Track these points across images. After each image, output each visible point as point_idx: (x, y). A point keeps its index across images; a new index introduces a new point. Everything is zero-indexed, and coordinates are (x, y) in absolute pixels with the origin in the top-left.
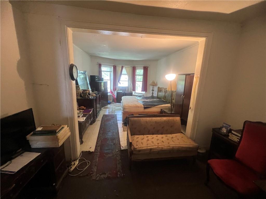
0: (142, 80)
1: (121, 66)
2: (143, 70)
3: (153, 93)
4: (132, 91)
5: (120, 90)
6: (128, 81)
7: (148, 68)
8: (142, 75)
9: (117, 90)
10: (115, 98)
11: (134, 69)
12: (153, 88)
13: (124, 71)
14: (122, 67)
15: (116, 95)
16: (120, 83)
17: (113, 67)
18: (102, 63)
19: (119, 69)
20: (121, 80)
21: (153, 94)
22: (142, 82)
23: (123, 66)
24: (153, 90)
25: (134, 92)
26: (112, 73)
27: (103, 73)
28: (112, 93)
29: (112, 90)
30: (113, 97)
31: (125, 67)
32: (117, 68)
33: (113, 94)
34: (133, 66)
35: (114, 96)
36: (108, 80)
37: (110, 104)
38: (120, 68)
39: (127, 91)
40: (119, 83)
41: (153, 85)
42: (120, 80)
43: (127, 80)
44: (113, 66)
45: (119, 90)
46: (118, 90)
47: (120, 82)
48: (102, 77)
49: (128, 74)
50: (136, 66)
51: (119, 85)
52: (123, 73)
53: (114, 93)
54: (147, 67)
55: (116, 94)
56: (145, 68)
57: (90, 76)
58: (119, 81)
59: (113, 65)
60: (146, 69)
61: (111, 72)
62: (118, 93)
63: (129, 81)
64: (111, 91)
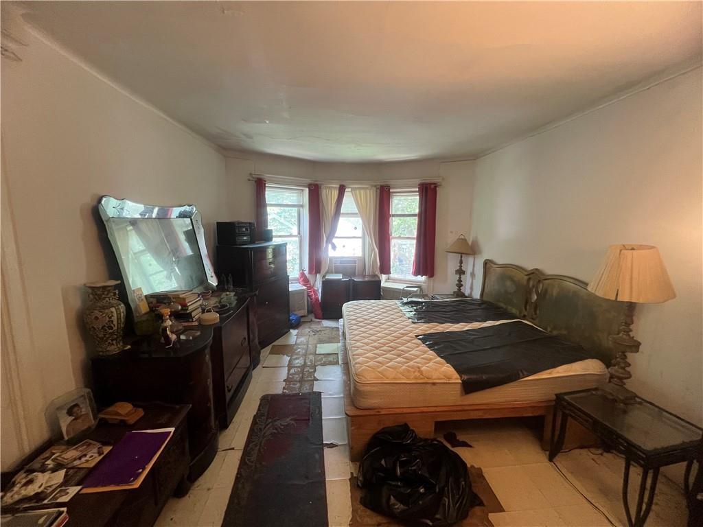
0: (415, 234)
1: (338, 186)
2: (418, 197)
3: (460, 281)
4: (378, 273)
5: (336, 273)
6: (363, 238)
7: (437, 189)
8: (414, 215)
9: (323, 271)
10: (317, 299)
11: (384, 196)
12: (461, 262)
13: (349, 203)
14: (342, 190)
15: (320, 291)
16: (334, 247)
17: (307, 189)
18: (266, 176)
19: (329, 195)
20: (336, 235)
21: (460, 285)
22: (414, 242)
23: (343, 183)
24: (461, 272)
25: (383, 277)
26: (306, 212)
27: (272, 213)
28: (306, 281)
29: (306, 273)
30: (308, 296)
31: (353, 189)
32: (324, 193)
33: (310, 288)
34: (380, 183)
35: (314, 291)
36: (291, 236)
37: (296, 325)
38: (335, 193)
39: (359, 275)
40: (330, 246)
41: (459, 253)
42: (333, 237)
43: (359, 233)
44: (310, 186)
45: (332, 273)
46: (327, 272)
47: (334, 241)
48: (269, 228)
49: (362, 213)
50: (391, 182)
51: (331, 253)
52: (343, 210)
53: (312, 282)
54: (432, 186)
55: (319, 286)
56: (426, 188)
57: (217, 223)
58: (329, 240)
59: (309, 181)
60: (429, 193)
61: (302, 206)
62: (326, 284)
63: (367, 239)
64: (303, 275)
